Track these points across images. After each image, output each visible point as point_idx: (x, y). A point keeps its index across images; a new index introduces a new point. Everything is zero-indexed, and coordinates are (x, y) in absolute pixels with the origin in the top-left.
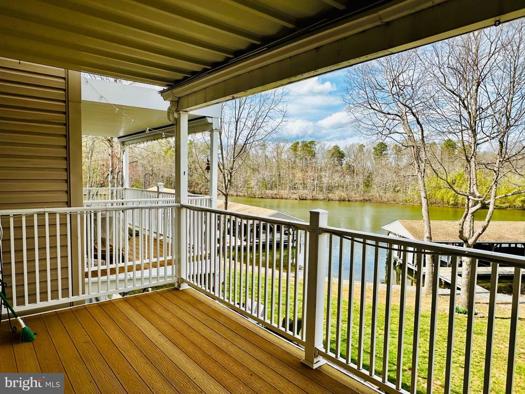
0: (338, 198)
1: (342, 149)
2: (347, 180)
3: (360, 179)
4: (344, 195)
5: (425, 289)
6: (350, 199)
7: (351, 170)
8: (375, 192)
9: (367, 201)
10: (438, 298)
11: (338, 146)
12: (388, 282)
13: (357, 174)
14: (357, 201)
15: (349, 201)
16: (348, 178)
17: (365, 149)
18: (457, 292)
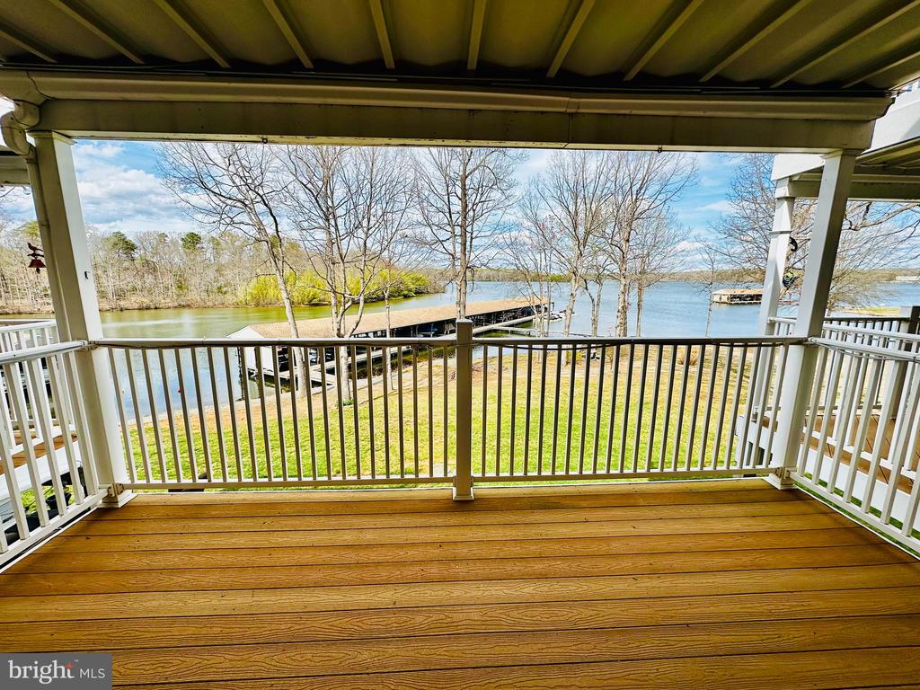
0: (137, 306)
1: (130, 238)
2: (148, 281)
3: (169, 280)
4: (146, 301)
5: (300, 393)
6: (158, 306)
7: (150, 267)
8: (194, 295)
9: (184, 306)
10: (312, 397)
11: (122, 232)
12: (246, 398)
13: (162, 274)
14: (169, 308)
15: (156, 308)
16: (149, 279)
17: (168, 240)
18: (327, 387)
